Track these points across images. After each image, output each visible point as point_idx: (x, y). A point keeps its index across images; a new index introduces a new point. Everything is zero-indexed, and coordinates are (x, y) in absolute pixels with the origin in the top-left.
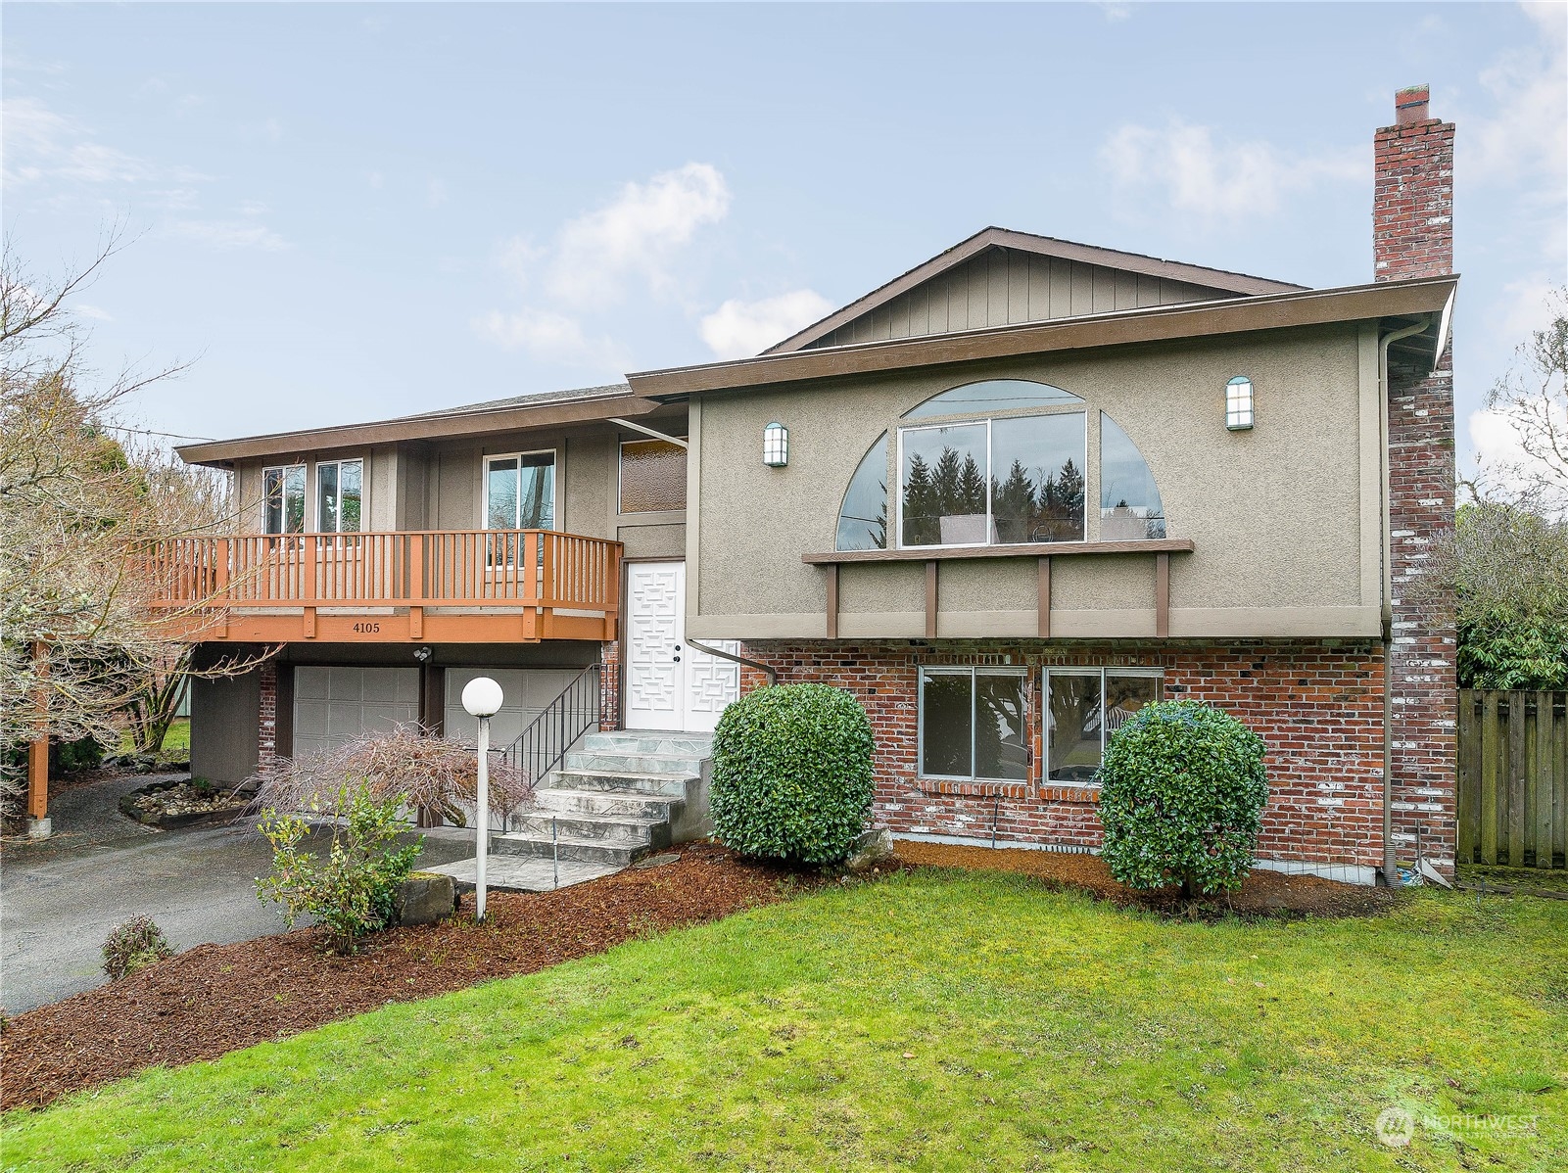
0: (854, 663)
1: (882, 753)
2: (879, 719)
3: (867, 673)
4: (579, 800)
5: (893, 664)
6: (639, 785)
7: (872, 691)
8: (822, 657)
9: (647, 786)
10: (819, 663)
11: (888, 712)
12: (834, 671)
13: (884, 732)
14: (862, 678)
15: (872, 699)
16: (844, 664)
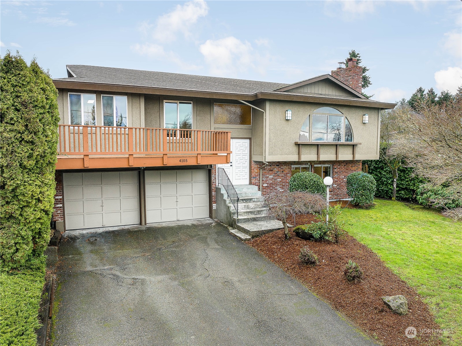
0: (279, 165)
1: (285, 186)
2: (284, 178)
3: (282, 168)
4: (245, 206)
5: (287, 165)
6: (253, 200)
7: (283, 172)
8: (272, 164)
9: (256, 200)
10: (271, 166)
11: (286, 176)
12: (274, 167)
13: (285, 181)
14: (281, 169)
15: (283, 173)
16: (277, 166)
